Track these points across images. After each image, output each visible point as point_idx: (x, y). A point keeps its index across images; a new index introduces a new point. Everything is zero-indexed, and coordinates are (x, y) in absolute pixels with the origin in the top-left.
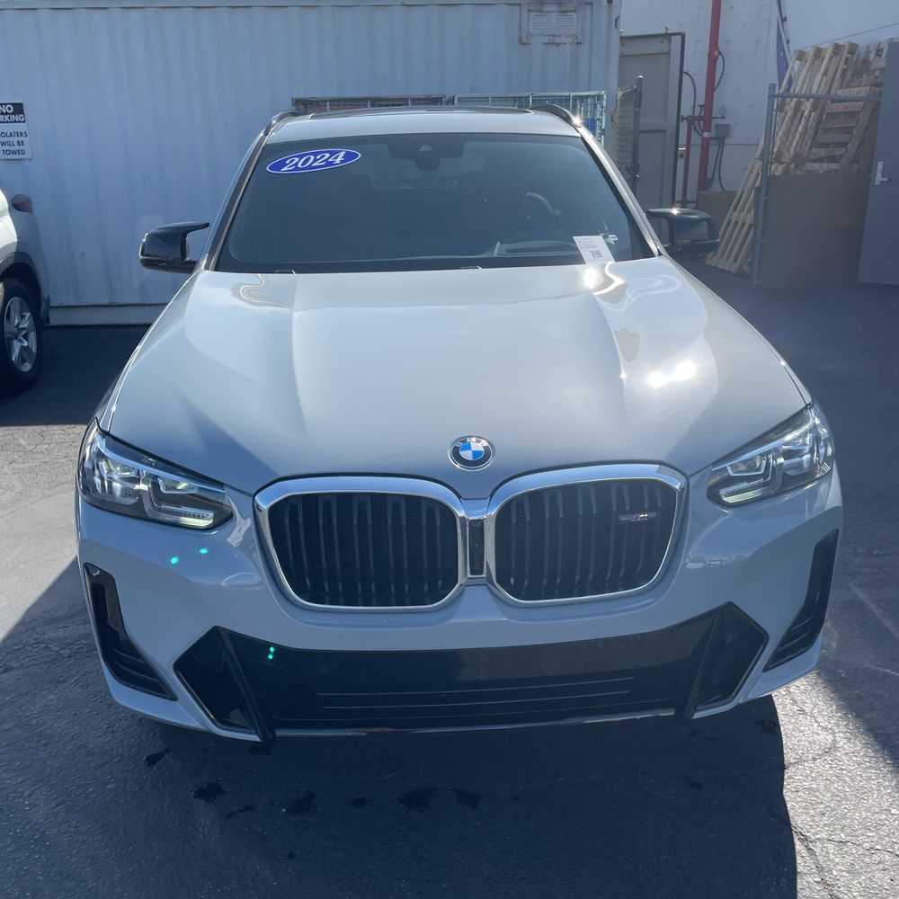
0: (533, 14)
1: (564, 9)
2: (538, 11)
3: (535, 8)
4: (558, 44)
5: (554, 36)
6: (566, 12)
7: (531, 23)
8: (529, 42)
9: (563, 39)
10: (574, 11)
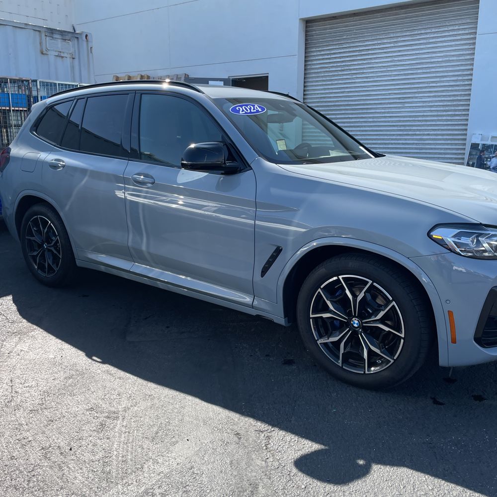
0: (48, 38)
1: (64, 38)
2: (51, 37)
3: (49, 35)
4: (62, 57)
5: (60, 52)
6: (66, 40)
7: (47, 42)
8: (47, 53)
9: (65, 55)
10: (70, 40)
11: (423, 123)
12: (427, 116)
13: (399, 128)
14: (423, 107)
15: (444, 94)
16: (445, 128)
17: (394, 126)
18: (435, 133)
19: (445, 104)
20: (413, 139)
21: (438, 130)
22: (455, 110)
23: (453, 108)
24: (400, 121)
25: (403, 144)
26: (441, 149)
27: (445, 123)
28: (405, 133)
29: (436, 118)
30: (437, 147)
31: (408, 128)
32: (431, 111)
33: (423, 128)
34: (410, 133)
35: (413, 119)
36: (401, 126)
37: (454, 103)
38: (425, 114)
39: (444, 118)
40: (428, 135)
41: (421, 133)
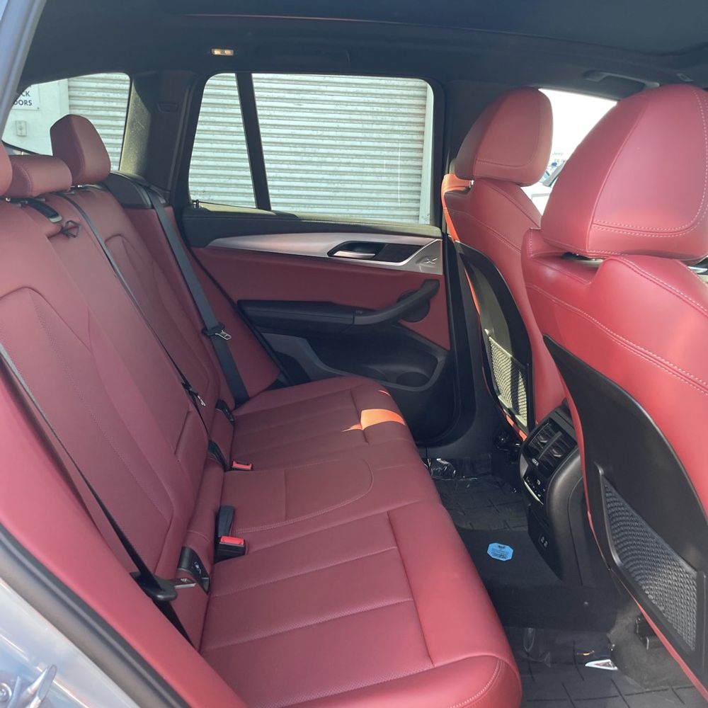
11: (338, 142)
12: (344, 129)
13: (293, 149)
14: (335, 111)
15: (373, 91)
16: (378, 153)
17: (282, 144)
18: (361, 161)
19: (375, 109)
20: (321, 172)
21: (366, 156)
22: (393, 123)
23: (389, 119)
24: (293, 136)
25: (302, 179)
26: (372, 191)
27: (376, 144)
28: (305, 159)
29: (360, 135)
30: (365, 186)
31: (310, 150)
32: (352, 121)
33: (337, 151)
34: (315, 159)
35: (320, 133)
36: (296, 145)
37: (391, 110)
38: (342, 125)
39: (375, 135)
40: (348, 164)
41: (336, 160)
